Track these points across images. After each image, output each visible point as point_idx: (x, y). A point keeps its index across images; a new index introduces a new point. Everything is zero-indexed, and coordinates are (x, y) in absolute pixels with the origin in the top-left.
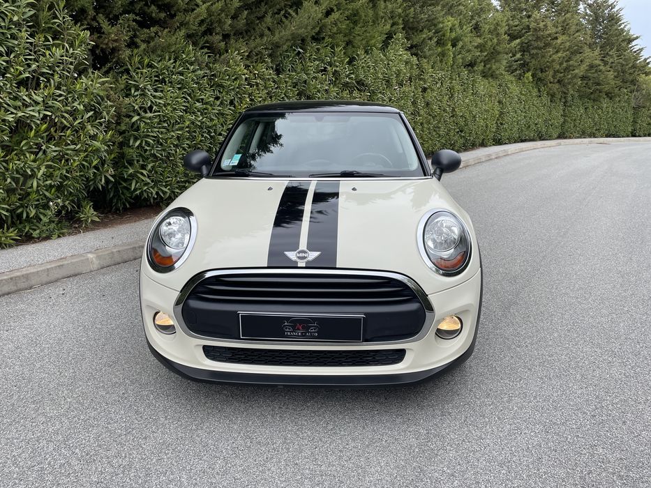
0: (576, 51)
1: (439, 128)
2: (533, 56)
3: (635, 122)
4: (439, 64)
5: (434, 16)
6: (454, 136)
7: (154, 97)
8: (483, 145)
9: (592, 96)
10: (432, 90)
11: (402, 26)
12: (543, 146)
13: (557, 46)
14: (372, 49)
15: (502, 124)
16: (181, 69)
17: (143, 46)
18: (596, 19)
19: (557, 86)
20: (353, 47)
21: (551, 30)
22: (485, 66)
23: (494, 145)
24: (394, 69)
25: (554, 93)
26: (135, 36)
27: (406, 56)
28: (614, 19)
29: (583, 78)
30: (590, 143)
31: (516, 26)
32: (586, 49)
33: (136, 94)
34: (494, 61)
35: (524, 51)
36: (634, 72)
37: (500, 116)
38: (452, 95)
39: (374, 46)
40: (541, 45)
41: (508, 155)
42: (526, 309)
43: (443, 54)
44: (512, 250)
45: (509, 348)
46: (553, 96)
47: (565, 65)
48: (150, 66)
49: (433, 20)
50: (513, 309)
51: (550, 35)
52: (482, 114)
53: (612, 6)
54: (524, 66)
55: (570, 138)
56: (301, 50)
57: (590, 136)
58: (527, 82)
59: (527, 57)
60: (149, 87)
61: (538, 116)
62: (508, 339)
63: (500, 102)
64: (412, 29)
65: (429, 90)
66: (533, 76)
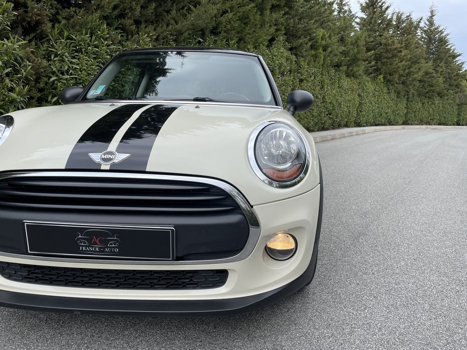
0: (415, 61)
1: (313, 110)
2: (383, 63)
3: (459, 115)
4: (313, 63)
5: (308, 27)
6: (324, 117)
7: (71, 63)
8: (347, 126)
9: (427, 95)
10: (307, 81)
11: (284, 32)
12: (391, 129)
13: (401, 57)
14: (259, 45)
15: (361, 111)
16: (96, 43)
17: (64, 22)
18: (430, 41)
19: (401, 86)
20: (245, 42)
21: (397, 45)
22: (348, 68)
23: (355, 127)
24: (277, 62)
25: (400, 91)
26: (58, 13)
27: (287, 53)
28: (443, 41)
29: (420, 81)
30: (426, 128)
31: (372, 42)
32: (423, 61)
33: (55, 59)
34: (355, 65)
35: (377, 60)
36: (458, 78)
37: (359, 105)
38: (323, 86)
39: (261, 43)
40: (390, 55)
41: (365, 133)
42: (375, 239)
43: (316, 57)
44: (364, 193)
45: (356, 275)
46: (398, 93)
47: (407, 71)
48: (68, 38)
49: (308, 30)
50: (362, 239)
51: (396, 49)
52: (346, 102)
53: (442, 32)
54: (378, 70)
55: (412, 124)
56: (201, 40)
57: (426, 124)
58: (380, 82)
59: (379, 64)
60: (67, 54)
61: (388, 107)
62: (355, 266)
63: (359, 95)
64: (292, 36)
65: (305, 81)
66: (384, 78)
